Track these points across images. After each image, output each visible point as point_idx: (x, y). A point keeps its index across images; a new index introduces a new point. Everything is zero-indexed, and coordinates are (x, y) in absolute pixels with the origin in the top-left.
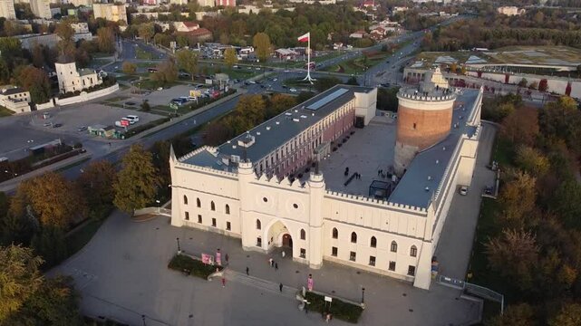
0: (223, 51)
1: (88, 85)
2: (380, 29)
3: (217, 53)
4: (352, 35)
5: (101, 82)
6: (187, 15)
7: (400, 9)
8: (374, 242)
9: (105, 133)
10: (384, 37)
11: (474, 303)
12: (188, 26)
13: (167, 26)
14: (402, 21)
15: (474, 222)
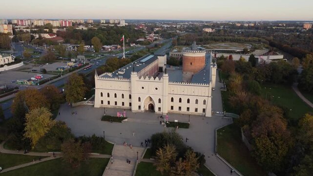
0: (74, 47)
1: (7, 62)
2: (151, 37)
3: (70, 48)
4: (138, 40)
5: (13, 61)
6: (48, 30)
7: (157, 29)
8: (188, 101)
9: (28, 82)
10: (154, 41)
11: (229, 119)
12: (50, 35)
13: (37, 36)
14: (160, 34)
15: (221, 98)
